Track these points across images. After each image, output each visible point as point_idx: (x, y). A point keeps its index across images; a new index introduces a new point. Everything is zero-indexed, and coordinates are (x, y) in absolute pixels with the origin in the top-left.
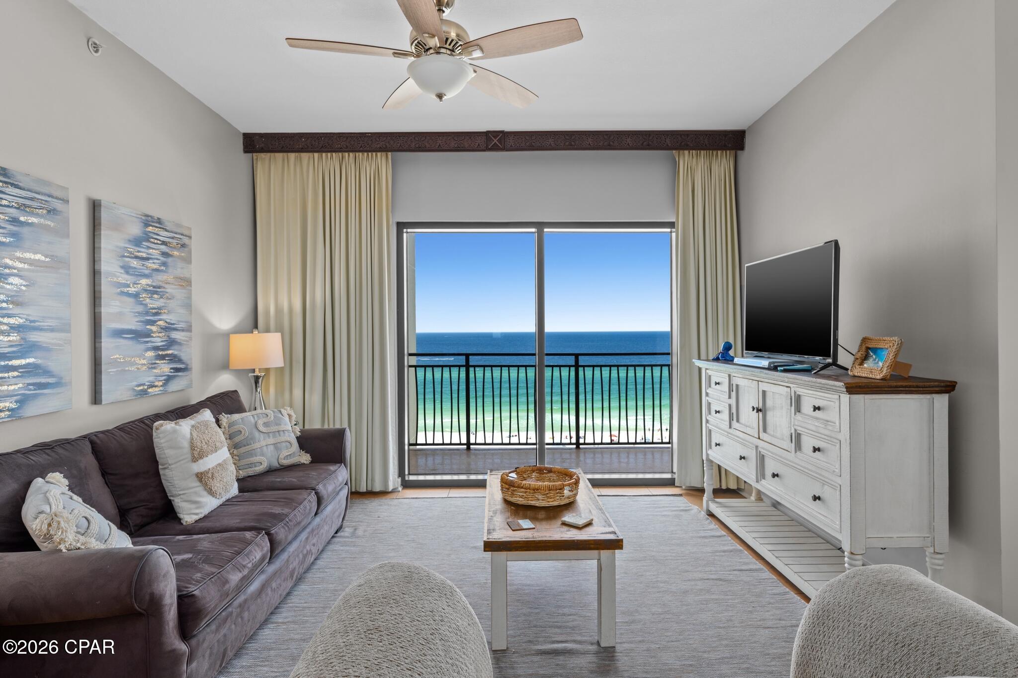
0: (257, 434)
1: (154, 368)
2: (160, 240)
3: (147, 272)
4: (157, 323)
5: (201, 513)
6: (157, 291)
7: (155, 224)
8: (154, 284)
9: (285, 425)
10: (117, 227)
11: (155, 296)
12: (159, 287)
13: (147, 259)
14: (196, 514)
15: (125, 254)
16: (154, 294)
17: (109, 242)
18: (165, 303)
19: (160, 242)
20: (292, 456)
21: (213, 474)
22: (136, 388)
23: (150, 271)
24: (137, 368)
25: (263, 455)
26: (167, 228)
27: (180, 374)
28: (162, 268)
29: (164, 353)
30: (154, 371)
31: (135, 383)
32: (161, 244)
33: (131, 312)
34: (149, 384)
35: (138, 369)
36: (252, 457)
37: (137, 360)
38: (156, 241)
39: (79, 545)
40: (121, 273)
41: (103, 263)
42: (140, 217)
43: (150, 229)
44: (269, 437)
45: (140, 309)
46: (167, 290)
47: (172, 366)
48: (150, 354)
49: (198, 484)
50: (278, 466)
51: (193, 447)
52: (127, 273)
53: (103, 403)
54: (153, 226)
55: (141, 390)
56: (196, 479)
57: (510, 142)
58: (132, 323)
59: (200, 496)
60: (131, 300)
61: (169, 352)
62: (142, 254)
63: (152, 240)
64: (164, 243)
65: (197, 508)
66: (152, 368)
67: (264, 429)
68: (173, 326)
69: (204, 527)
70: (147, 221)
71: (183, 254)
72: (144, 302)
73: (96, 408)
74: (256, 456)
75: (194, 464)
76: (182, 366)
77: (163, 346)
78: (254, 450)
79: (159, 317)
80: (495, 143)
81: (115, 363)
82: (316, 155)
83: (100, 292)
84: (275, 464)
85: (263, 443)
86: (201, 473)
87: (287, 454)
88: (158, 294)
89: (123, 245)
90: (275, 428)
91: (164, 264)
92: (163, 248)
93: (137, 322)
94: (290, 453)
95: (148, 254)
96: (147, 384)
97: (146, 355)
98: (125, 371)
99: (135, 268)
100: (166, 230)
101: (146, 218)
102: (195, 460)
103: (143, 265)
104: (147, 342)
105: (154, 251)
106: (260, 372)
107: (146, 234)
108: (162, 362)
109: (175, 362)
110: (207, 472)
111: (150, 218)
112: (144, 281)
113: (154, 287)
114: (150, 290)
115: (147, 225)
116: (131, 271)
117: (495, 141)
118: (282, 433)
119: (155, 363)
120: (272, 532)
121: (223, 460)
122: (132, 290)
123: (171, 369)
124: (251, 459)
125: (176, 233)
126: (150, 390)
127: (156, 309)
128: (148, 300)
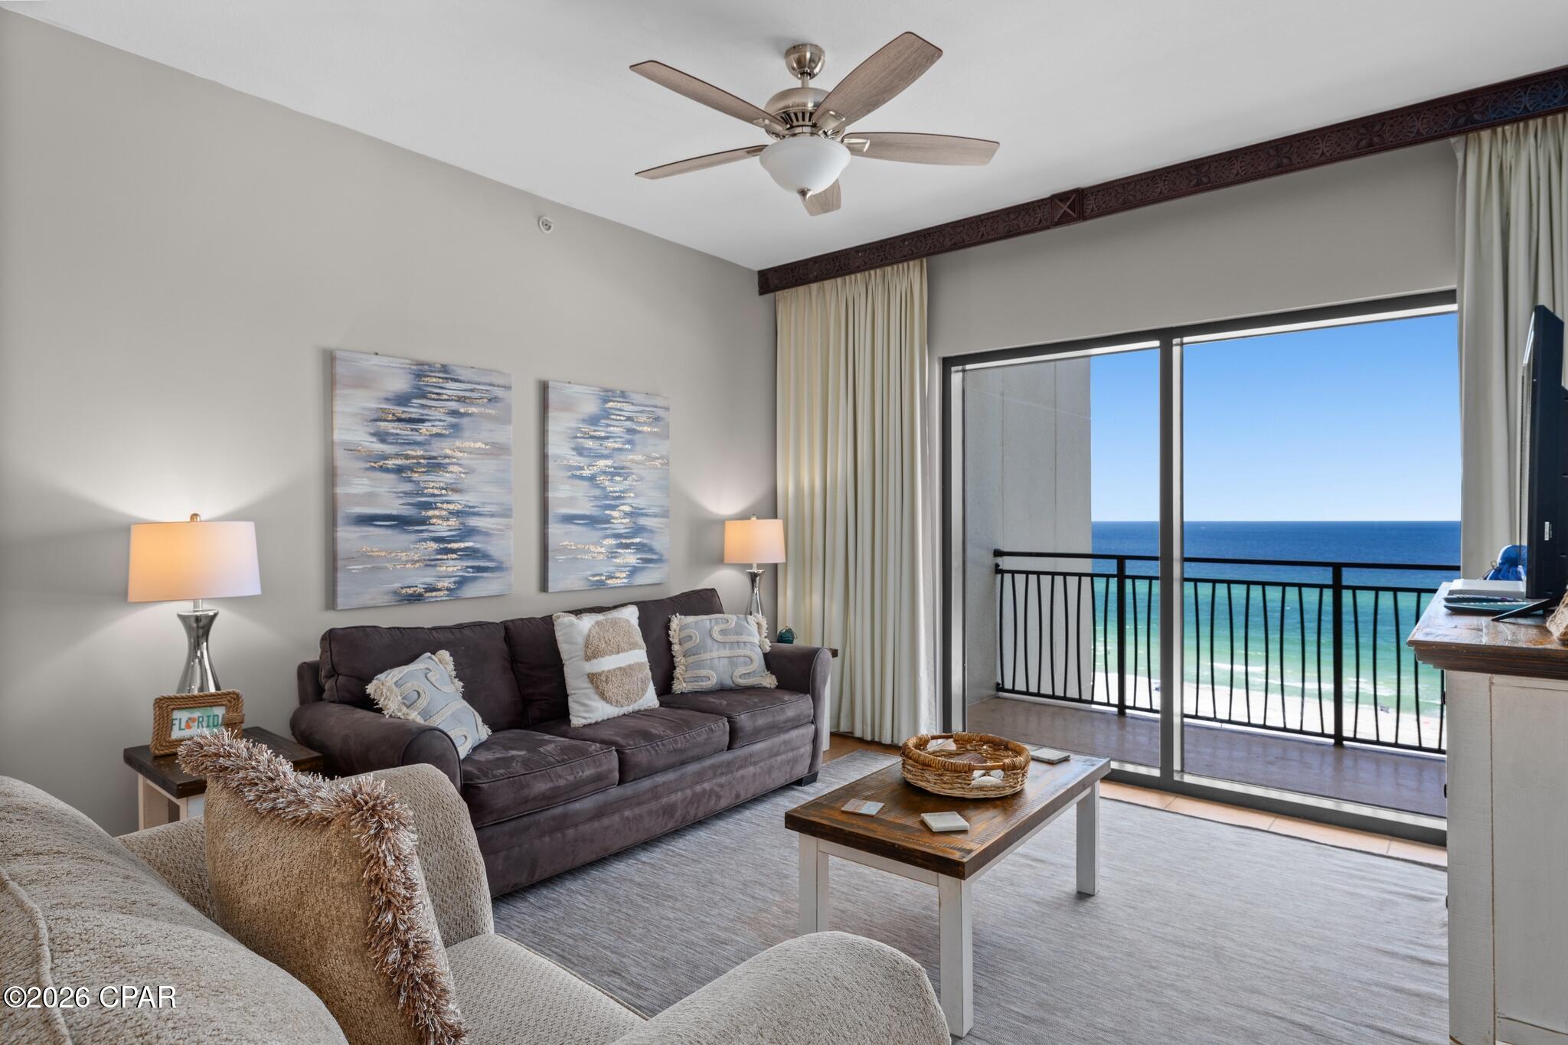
0: (709, 642)
1: (615, 557)
2: (624, 416)
3: (605, 452)
4: (619, 508)
5: (590, 718)
6: (619, 473)
7: (617, 399)
8: (615, 465)
9: (749, 635)
10: (567, 407)
11: (618, 478)
12: (622, 468)
13: (607, 438)
14: (585, 718)
15: (578, 435)
16: (615, 476)
17: (560, 424)
18: (630, 485)
19: (625, 418)
20: (751, 675)
21: (607, 677)
22: (591, 578)
23: (610, 451)
24: (592, 556)
25: (712, 668)
26: (634, 402)
27: (650, 565)
28: (627, 446)
29: (628, 541)
30: (614, 560)
31: (589, 573)
32: (625, 420)
33: (584, 496)
34: (607, 574)
35: (594, 557)
36: (700, 669)
37: (592, 548)
38: (618, 418)
39: (399, 714)
40: (573, 455)
41: (550, 447)
42: (597, 393)
43: (611, 404)
44: (725, 647)
45: (597, 492)
46: (633, 471)
47: (639, 556)
48: (612, 542)
49: (589, 685)
50: (733, 685)
51: (587, 645)
52: (580, 454)
53: (550, 591)
54: (613, 401)
55: (598, 581)
56: (587, 679)
57: (1090, 204)
58: (586, 508)
59: (590, 699)
60: (586, 483)
61: (637, 540)
62: (599, 433)
63: (613, 417)
64: (629, 419)
65: (586, 711)
66: (612, 557)
67: (722, 637)
68: (642, 511)
69: (591, 733)
70: (607, 396)
71: (656, 430)
72: (602, 485)
73: (544, 595)
74: (704, 669)
75: (587, 663)
76: (654, 557)
77: (627, 533)
78: (704, 660)
79: (622, 502)
80: (1065, 211)
81: (564, 550)
82: (839, 280)
83: (548, 476)
84: (728, 682)
85: (715, 654)
86: (593, 674)
87: (745, 672)
88: (620, 476)
89: (574, 425)
90: (733, 637)
91: (629, 442)
92: (628, 424)
93: (593, 506)
94: (748, 671)
95: (607, 432)
96: (605, 574)
97: (604, 543)
98: (577, 559)
99: (590, 449)
100: (633, 404)
101: (606, 393)
102: (588, 658)
103: (601, 445)
104: (606, 529)
105: (615, 429)
106: (758, 569)
107: (605, 411)
108: (627, 551)
109: (644, 552)
110: (600, 674)
111: (610, 393)
112: (602, 463)
113: (615, 468)
114: (610, 472)
115: (606, 401)
116: (586, 453)
117: (1065, 208)
118: (742, 645)
119: (616, 552)
120: (627, 751)
121: (627, 664)
122: (586, 473)
123: (638, 559)
124: (697, 671)
125: (646, 406)
126: (609, 582)
127: (618, 492)
128: (607, 483)
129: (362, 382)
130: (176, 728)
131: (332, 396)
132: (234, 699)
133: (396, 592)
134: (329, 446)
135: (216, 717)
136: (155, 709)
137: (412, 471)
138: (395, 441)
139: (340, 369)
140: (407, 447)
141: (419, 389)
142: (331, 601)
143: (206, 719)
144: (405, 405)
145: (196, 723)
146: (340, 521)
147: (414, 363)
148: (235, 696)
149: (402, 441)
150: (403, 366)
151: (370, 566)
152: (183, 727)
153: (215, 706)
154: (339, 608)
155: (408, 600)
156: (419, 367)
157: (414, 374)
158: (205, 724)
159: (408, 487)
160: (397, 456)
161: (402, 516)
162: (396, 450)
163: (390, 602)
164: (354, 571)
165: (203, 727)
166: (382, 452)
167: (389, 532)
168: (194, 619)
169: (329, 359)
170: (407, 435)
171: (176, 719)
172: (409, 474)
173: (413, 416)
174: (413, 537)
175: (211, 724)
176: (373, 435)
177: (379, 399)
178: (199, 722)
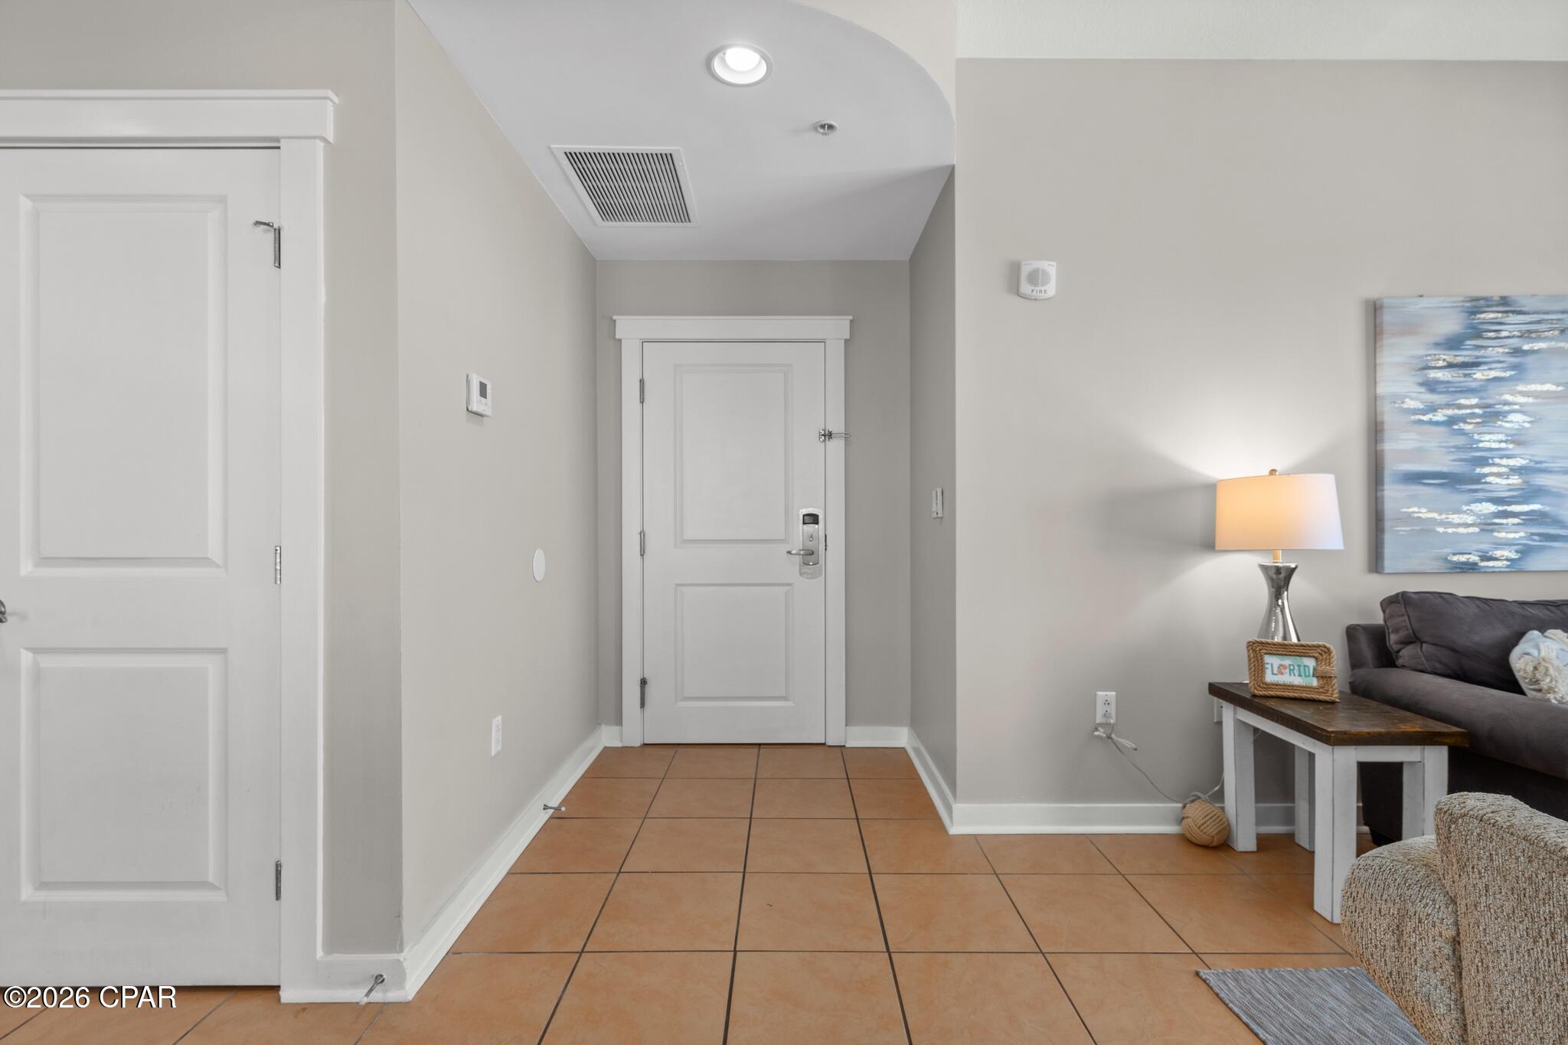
129: (1410, 328)
130: (1268, 672)
131: (1375, 348)
132: (1325, 653)
133: (1446, 559)
134: (1373, 402)
135: (1307, 668)
136: (1248, 651)
137: (1465, 422)
138: (1445, 389)
139: (1387, 318)
140: (1459, 395)
141: (1473, 328)
142: (1376, 562)
143: (1296, 668)
144: (1458, 349)
145: (1288, 670)
146: (1387, 479)
147: (1468, 299)
148: (1326, 650)
149: (1454, 389)
150: (1455, 305)
151: (1418, 528)
152: (1275, 672)
153: (1305, 656)
154: (1386, 571)
155: (1461, 568)
156: (1474, 303)
157: (1467, 312)
158: (1297, 673)
159: (1461, 441)
160: (1448, 406)
161: (1453, 473)
162: (1449, 400)
163: (1440, 569)
164: (1401, 533)
165: (1294, 675)
166: (1432, 403)
167: (1439, 491)
168: (1273, 571)
169: (1374, 310)
170: (1460, 382)
171: (1268, 664)
172: (1462, 426)
173: (1467, 360)
174: (1466, 497)
175: (1302, 674)
176: (1422, 384)
177: (1428, 344)
178: (1290, 670)
